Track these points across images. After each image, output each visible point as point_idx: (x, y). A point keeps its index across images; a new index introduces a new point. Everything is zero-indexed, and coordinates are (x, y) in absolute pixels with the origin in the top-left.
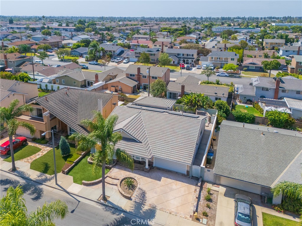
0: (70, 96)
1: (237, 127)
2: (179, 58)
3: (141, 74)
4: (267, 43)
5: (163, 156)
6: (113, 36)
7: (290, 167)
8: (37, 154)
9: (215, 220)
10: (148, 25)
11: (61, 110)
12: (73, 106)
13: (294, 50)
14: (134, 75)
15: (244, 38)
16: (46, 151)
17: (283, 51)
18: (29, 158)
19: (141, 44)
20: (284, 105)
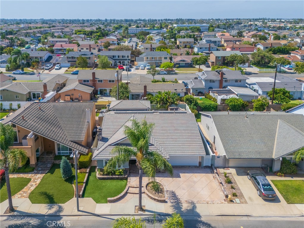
0: (45, 111)
1: (224, 115)
2: (115, 60)
3: (96, 78)
4: (180, 42)
5: (178, 153)
6: (24, 40)
7: (277, 139)
8: (29, 185)
9: (244, 197)
10: (57, 28)
11: (46, 129)
12: (54, 122)
13: (206, 47)
14: (88, 81)
15: (160, 38)
16: (39, 180)
17: (198, 48)
18: (21, 192)
19: (68, 48)
20: (230, 92)
